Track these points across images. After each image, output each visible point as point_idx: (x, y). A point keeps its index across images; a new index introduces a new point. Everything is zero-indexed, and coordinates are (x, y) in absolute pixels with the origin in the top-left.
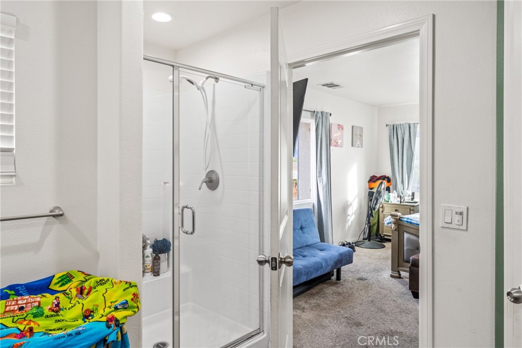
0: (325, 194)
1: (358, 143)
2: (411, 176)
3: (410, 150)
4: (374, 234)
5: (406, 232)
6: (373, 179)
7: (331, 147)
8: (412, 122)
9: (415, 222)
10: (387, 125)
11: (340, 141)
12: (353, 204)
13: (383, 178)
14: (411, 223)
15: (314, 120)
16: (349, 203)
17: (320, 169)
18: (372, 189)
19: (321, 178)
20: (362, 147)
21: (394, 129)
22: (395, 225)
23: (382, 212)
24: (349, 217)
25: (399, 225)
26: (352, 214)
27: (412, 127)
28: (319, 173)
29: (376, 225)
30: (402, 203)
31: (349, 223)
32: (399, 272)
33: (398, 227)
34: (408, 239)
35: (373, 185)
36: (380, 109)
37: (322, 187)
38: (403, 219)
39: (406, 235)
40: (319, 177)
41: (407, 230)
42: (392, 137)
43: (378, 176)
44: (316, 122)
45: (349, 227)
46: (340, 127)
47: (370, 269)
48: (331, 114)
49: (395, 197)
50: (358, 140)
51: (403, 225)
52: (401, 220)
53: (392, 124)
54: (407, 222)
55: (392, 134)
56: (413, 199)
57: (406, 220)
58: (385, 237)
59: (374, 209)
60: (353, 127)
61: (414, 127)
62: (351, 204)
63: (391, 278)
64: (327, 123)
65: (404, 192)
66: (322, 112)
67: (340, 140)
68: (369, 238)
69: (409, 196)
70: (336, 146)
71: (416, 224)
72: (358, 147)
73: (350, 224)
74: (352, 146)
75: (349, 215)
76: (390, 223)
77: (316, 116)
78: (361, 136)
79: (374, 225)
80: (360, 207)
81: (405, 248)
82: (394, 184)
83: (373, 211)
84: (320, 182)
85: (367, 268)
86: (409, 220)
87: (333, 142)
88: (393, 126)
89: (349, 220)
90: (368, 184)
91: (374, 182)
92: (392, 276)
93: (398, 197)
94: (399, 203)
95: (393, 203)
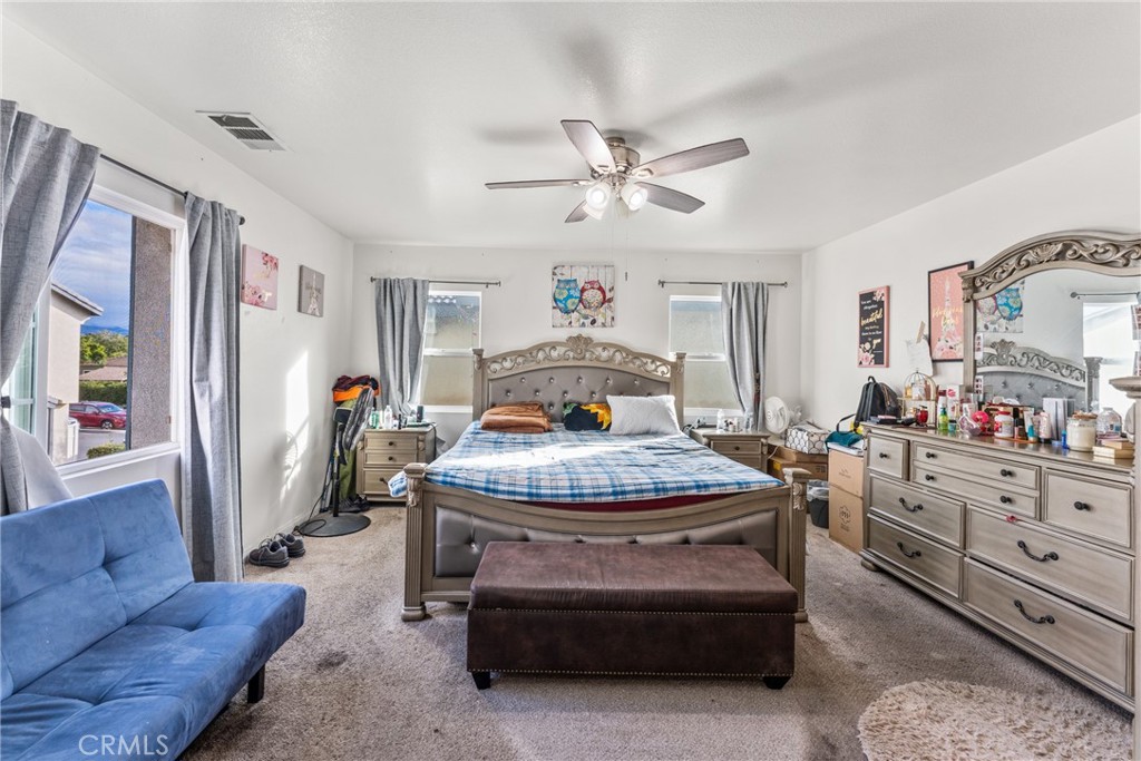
0: (217, 429)
1: (313, 305)
2: (416, 376)
3: (414, 329)
4: (345, 496)
5: (441, 506)
6: (343, 384)
7: (241, 304)
8: (419, 278)
9: (463, 482)
10: (372, 280)
11: (268, 294)
12: (298, 440)
13: (364, 381)
14: (452, 484)
15: (184, 222)
16: (289, 440)
17: (203, 360)
18: (339, 403)
19: (206, 384)
20: (321, 316)
21: (385, 287)
22: (416, 495)
23: (363, 448)
24: (287, 473)
25: (425, 491)
26: (296, 462)
27: (419, 286)
28: (198, 370)
29: (349, 477)
30: (403, 429)
31: (289, 485)
32: (422, 604)
33: (422, 499)
34: (446, 523)
35: (343, 395)
36: (357, 244)
37: (207, 410)
38: (434, 477)
39: (441, 515)
40: (200, 380)
41: (444, 503)
42: (382, 302)
43: (353, 376)
44: (191, 227)
45: (288, 494)
46: (269, 260)
47: (347, 609)
48: (242, 221)
49: (388, 418)
50: (313, 300)
51: (433, 492)
52: (429, 480)
53: (382, 278)
54: (444, 482)
55: (382, 298)
56: (420, 418)
57: (440, 478)
58: (369, 499)
59: (348, 448)
60: (301, 268)
61: (423, 287)
62: (293, 441)
63: (405, 626)
64: (229, 236)
65: (404, 406)
66: (213, 204)
67: (268, 291)
68: (334, 507)
69: (413, 413)
70: (257, 304)
71: (466, 486)
72: (313, 314)
73: (289, 487)
74: (299, 310)
75: (289, 467)
76: (404, 488)
77: (194, 209)
78: (320, 291)
79: (344, 477)
80: (314, 443)
81: (438, 545)
82: (384, 392)
83: (345, 451)
84: (202, 395)
85: (340, 606)
86: (449, 479)
87: (247, 292)
88: (385, 283)
89: (288, 478)
90: (331, 393)
91: (346, 389)
92: (406, 620)
93: (394, 416)
94: (396, 428)
95: (384, 429)
